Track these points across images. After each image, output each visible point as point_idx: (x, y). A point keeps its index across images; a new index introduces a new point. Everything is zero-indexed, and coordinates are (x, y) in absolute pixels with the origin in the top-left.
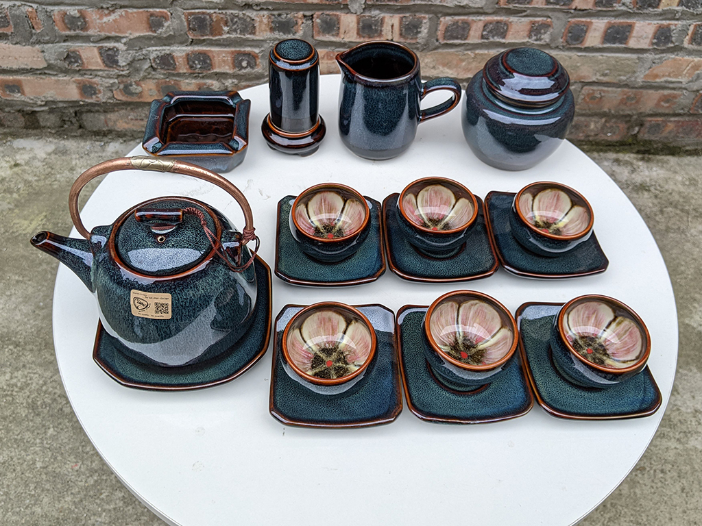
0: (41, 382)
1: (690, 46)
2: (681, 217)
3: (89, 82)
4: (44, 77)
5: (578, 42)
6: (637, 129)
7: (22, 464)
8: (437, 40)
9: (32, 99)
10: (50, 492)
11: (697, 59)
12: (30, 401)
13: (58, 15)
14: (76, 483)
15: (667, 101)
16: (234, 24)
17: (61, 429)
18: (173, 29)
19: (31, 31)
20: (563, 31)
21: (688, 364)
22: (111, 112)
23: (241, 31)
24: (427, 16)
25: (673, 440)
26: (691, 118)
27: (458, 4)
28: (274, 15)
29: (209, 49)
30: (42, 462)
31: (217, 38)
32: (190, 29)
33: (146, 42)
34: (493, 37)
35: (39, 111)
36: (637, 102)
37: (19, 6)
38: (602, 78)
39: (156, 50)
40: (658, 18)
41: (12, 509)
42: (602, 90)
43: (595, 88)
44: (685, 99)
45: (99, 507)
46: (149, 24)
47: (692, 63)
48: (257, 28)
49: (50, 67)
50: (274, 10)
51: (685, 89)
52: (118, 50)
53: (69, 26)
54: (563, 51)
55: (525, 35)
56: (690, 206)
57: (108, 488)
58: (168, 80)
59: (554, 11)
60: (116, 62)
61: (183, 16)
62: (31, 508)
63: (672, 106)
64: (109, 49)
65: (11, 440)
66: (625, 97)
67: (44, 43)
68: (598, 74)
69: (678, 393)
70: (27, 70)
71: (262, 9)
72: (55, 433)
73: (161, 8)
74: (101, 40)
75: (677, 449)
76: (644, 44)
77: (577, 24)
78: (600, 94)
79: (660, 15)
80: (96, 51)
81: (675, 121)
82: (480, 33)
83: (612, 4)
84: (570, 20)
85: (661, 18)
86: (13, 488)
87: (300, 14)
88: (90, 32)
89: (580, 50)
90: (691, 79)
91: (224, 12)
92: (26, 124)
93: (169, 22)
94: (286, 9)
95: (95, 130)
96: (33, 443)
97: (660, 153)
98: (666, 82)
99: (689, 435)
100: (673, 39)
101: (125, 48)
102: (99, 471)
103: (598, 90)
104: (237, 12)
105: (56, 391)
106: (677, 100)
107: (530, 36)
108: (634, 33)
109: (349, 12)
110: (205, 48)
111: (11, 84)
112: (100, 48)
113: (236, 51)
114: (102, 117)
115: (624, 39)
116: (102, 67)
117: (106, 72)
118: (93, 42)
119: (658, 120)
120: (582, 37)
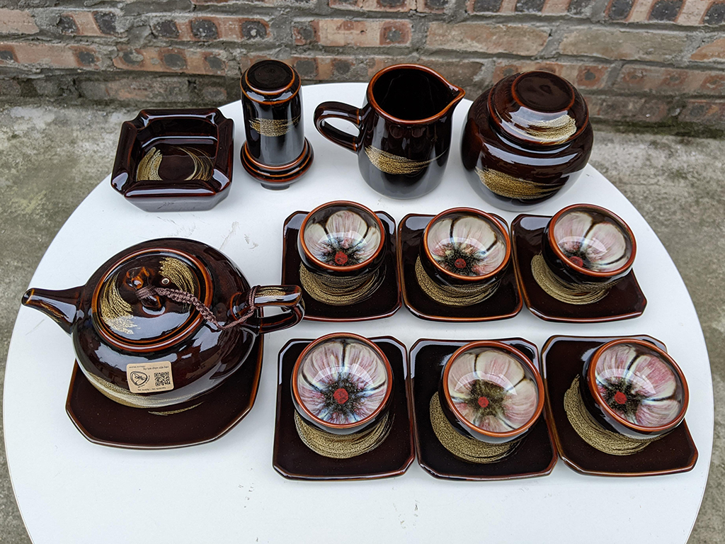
3: (86, 49)
4: (37, 43)
5: (623, 17)
6: (678, 110)
8: (466, 12)
9: (26, 66)
15: (714, 83)
20: (606, 4)
22: (112, 80)
29: (214, 16)
31: (222, 4)
33: (145, 7)
34: (528, 9)
35: (34, 79)
36: (681, 83)
38: (645, 56)
39: (156, 16)
42: (644, 69)
43: (637, 66)
49: (42, 32)
52: (114, 15)
54: (605, 26)
55: (564, 8)
58: (170, 48)
60: (114, 28)
63: (719, 88)
64: (105, 15)
66: (668, 77)
67: (34, 7)
68: (641, 52)
70: (18, 35)
74: (95, 4)
76: (695, 21)
78: (642, 73)
80: (90, 15)
81: (720, 103)
82: (514, 5)
89: (623, 25)
92: (22, 91)
95: (96, 99)
97: (701, 136)
98: (715, 62)
101: (122, 13)
103: (640, 69)
107: (569, 9)
108: (685, 9)
110: (209, 15)
112: (95, 13)
113: (243, 18)
114: (102, 86)
115: (673, 15)
116: (98, 33)
117: (104, 39)
118: (87, 7)
119: (702, 103)
120: (626, 11)
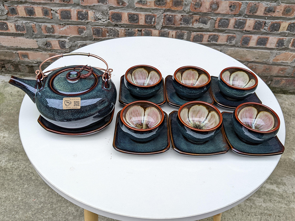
0: (24, 167)
1: (292, 48)
2: (288, 117)
3: (54, 54)
4: (37, 52)
5: (246, 45)
6: (270, 82)
7: (13, 198)
9: (32, 61)
10: (23, 209)
11: (294, 54)
12: (19, 174)
13: (44, 27)
14: (34, 206)
15: (282, 71)
16: (111, 33)
17: (30, 185)
18: (87, 34)
19: (33, 33)
20: (240, 40)
21: (290, 174)
23: (113, 35)
24: (186, 32)
25: (283, 204)
26: (292, 78)
27: (199, 27)
28: (126, 29)
30: (21, 198)
31: (104, 38)
32: (94, 34)
33: (77, 39)
34: (212, 41)
35: (34, 66)
36: (270, 71)
37: (29, 23)
38: (256, 60)
39: (80, 42)
40: (279, 35)
41: (7, 215)
42: (256, 65)
43: (253, 64)
44: (289, 70)
45: (42, 217)
46: (78, 31)
47: (292, 55)
48: (120, 35)
49: (39, 48)
50: (126, 27)
51: (290, 66)
52: (66, 42)
53: (48, 31)
54: (240, 48)
55: (225, 41)
56: (291, 113)
57: (47, 210)
59: (237, 31)
60: (65, 47)
61: (91, 29)
62: (14, 215)
63: (284, 73)
64: (62, 41)
65: (9, 188)
66: (265, 68)
67: (38, 38)
68: (254, 58)
69: (286, 185)
70: (31, 49)
71: (122, 27)
72: (27, 187)
73: (83, 25)
74: (60, 37)
75: (285, 208)
76: (273, 46)
77: (246, 37)
78: (255, 67)
79: (279, 34)
80: (57, 42)
81: (285, 79)
82: (207, 39)
83: (260, 29)
84: (243, 35)
85: (280, 36)
86: (8, 207)
87: (137, 29)
88: (55, 34)
89: (247, 48)
90: (292, 62)
91: (107, 27)
92: (29, 71)
93: (86, 31)
94: (131, 27)
96: (18, 190)
97: (279, 93)
98: (282, 62)
99: (290, 202)
100: (285, 44)
101: (68, 41)
102: (44, 203)
103: (254, 65)
104: (112, 27)
105: (30, 170)
106: (286, 71)
107: (227, 42)
108: (269, 41)
109: (156, 29)
111: (24, 54)
112: (59, 41)
115: (265, 44)
116: (59, 48)
117: (61, 51)
118: (56, 38)
119: (278, 79)
120: (248, 42)
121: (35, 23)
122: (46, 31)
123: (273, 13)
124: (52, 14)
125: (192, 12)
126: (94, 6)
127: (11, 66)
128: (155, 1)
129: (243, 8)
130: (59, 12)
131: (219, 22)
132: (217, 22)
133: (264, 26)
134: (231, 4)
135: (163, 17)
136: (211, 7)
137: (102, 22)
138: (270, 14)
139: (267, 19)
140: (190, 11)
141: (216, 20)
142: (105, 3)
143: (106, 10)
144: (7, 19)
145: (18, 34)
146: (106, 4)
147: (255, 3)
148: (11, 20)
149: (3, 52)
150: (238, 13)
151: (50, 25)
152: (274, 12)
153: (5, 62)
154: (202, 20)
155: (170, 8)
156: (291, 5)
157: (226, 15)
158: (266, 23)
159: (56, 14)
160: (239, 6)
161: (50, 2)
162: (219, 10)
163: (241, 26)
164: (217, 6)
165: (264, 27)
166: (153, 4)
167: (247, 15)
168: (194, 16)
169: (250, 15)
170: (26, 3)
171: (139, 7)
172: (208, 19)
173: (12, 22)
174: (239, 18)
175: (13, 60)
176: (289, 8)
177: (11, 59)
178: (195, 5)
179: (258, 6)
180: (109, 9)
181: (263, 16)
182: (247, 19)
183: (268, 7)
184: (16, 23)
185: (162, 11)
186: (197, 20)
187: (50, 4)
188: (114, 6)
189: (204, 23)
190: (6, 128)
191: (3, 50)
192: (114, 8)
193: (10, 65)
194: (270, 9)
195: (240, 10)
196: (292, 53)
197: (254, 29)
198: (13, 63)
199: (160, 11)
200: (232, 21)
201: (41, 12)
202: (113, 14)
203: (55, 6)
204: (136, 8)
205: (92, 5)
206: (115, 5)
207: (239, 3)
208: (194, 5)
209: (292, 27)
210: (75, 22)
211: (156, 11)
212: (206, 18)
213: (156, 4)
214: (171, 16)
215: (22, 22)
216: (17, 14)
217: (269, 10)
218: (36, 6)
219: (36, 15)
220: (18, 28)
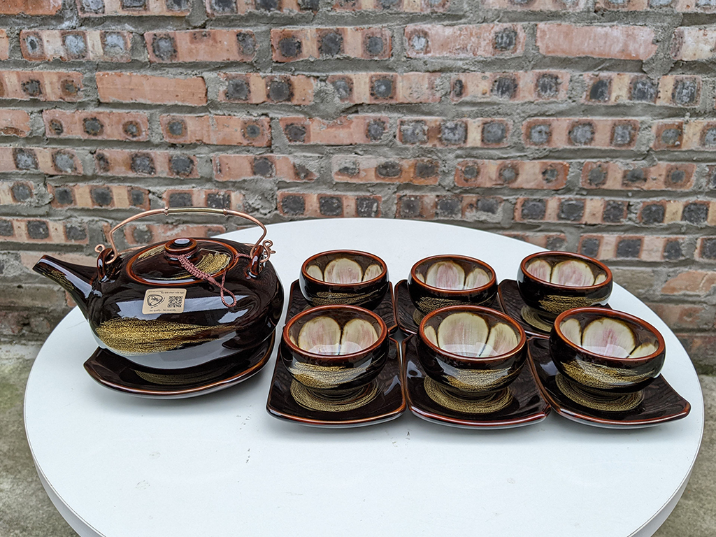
1: (701, 259)
5: (593, 255)
11: (710, 273)
13: (129, 229)
15: (690, 316)
20: (577, 245)
37: (97, 221)
40: (665, 232)
44: (706, 313)
47: (707, 276)
51: (705, 303)
53: (137, 239)
59: (567, 226)
63: (695, 321)
73: (218, 223)
76: (657, 257)
77: (590, 239)
79: (667, 229)
81: (702, 337)
83: (619, 219)
84: (582, 234)
85: (668, 232)
90: (708, 292)
98: (685, 295)
100: (683, 252)
106: (699, 315)
108: (645, 247)
115: (636, 253)
119: (684, 336)
120: (596, 250)
121: (110, 221)
122: (134, 237)
123: (643, 182)
124: (150, 200)
125: (460, 188)
126: (244, 181)
127: (45, 322)
128: (376, 168)
129: (573, 174)
130: (167, 195)
131: (523, 208)
132: (518, 206)
133: (628, 212)
134: (544, 167)
135: (396, 202)
136: (501, 175)
137: (262, 216)
138: (637, 185)
139: (633, 196)
140: (455, 186)
141: (515, 204)
142: (269, 176)
143: (271, 190)
144: (48, 215)
145: (70, 246)
146: (271, 176)
147: (598, 163)
148: (57, 216)
149: (30, 288)
150: (562, 185)
151: (143, 225)
152: (645, 180)
153: (31, 313)
154: (483, 205)
155: (411, 181)
156: (680, 163)
157: (537, 192)
158: (632, 205)
159: (159, 200)
160: (565, 170)
161: (147, 175)
162: (521, 182)
163: (575, 215)
164: (513, 174)
165: (627, 214)
166: (373, 173)
167: (584, 189)
168: (464, 195)
169: (592, 190)
170: (96, 179)
171: (343, 181)
172: (496, 201)
173: (60, 220)
174: (567, 197)
175: (52, 308)
176: (678, 171)
177: (46, 305)
178: (465, 172)
179: (607, 169)
180: (276, 188)
181: (622, 189)
182: (585, 199)
183: (630, 171)
184: (68, 222)
185: (393, 189)
186: (471, 205)
187: (149, 180)
188: (288, 181)
189: (488, 211)
190: (9, 467)
191: (30, 285)
192: (288, 185)
193: (42, 319)
194: (634, 174)
195: (566, 179)
196: (705, 273)
197: (604, 219)
198: (51, 314)
199: (389, 189)
200: (553, 204)
201: (126, 197)
202: (285, 198)
203: (159, 183)
204: (337, 183)
205: (240, 180)
206: (290, 179)
207: (562, 164)
208: (463, 172)
209: (692, 211)
210: (201, 217)
211: (379, 189)
212: (491, 200)
213: (380, 174)
214: (413, 199)
215: (82, 220)
216: (71, 203)
217: (633, 177)
218: (116, 185)
219: (113, 203)
220: (72, 234)
